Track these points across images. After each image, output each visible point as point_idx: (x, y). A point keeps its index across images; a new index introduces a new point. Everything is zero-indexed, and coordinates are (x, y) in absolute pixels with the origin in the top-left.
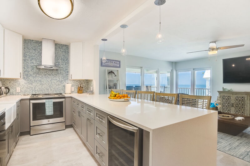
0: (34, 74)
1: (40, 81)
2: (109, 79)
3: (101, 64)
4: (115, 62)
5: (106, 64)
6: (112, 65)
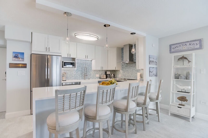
1: (128, 71)
2: (175, 67)
3: (170, 51)
4: (191, 43)
5: (177, 48)
6: (185, 48)
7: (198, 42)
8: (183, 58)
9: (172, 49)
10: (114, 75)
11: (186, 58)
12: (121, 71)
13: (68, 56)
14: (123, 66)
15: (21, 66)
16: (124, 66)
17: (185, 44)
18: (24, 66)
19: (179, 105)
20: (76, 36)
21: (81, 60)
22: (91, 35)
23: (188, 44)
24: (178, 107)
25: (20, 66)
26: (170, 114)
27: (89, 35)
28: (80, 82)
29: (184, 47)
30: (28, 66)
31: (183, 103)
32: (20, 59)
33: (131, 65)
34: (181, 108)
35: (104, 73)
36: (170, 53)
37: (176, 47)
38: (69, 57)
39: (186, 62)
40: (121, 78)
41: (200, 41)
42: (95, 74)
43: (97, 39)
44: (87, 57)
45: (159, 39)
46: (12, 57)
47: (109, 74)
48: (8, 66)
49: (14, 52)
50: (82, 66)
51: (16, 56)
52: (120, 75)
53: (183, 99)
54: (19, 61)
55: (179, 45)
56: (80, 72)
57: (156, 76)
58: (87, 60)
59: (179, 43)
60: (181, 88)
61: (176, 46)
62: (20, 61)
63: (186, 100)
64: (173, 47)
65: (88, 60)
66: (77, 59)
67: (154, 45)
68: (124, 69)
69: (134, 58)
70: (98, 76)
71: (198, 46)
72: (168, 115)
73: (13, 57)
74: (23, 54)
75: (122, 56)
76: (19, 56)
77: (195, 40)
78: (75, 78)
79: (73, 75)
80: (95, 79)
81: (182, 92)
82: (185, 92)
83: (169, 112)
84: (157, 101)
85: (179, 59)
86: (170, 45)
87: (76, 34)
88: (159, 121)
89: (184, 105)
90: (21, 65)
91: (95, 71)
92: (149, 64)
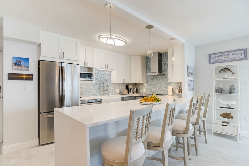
0: (151, 79)
1: (155, 85)
2: (217, 80)
3: (209, 61)
4: (234, 53)
5: (218, 59)
6: (228, 58)
7: (243, 52)
8: (226, 69)
9: (212, 59)
10: (137, 89)
11: (229, 70)
12: (146, 85)
13: (84, 65)
14: (148, 79)
15: (26, 78)
16: (150, 79)
17: (227, 54)
18: (29, 77)
19: (223, 122)
20: (100, 39)
21: (98, 70)
22: (120, 39)
23: (231, 54)
24: (223, 125)
25: (23, 78)
26: (212, 134)
27: (118, 38)
28: (101, 99)
29: (226, 57)
30: (35, 77)
31: (228, 120)
32: (24, 68)
33: (160, 77)
34: (226, 126)
35: (125, 87)
36: (209, 63)
37: (217, 57)
38: (86, 66)
39: (229, 73)
40: (145, 93)
41: (245, 50)
42: (114, 88)
43: (125, 44)
44: (107, 66)
45: (196, 47)
46: (11, 64)
47: (132, 89)
48: (6, 77)
49: (14, 58)
50: (99, 78)
51: (18, 62)
52: (144, 89)
53: (227, 116)
54: (21, 70)
55: (220, 55)
56: (97, 86)
57: (193, 90)
58: (105, 71)
59: (220, 53)
60: (224, 103)
61: (216, 55)
62: (24, 70)
63: (232, 117)
64: (212, 56)
65: (107, 71)
66: (96, 70)
67: (191, 54)
68: (150, 82)
69: (163, 68)
70: (118, 90)
71: (243, 56)
72: (211, 134)
73: (13, 65)
74: (27, 60)
75: (147, 67)
76: (22, 63)
77: (239, 49)
78: (91, 95)
79: (89, 90)
80: (115, 94)
81: (225, 108)
82: (229, 108)
83: (212, 131)
84: (203, 119)
85: (221, 71)
86: (209, 55)
87: (100, 37)
88: (206, 143)
89: (228, 123)
90: (24, 76)
91: (114, 84)
92: (188, 76)
